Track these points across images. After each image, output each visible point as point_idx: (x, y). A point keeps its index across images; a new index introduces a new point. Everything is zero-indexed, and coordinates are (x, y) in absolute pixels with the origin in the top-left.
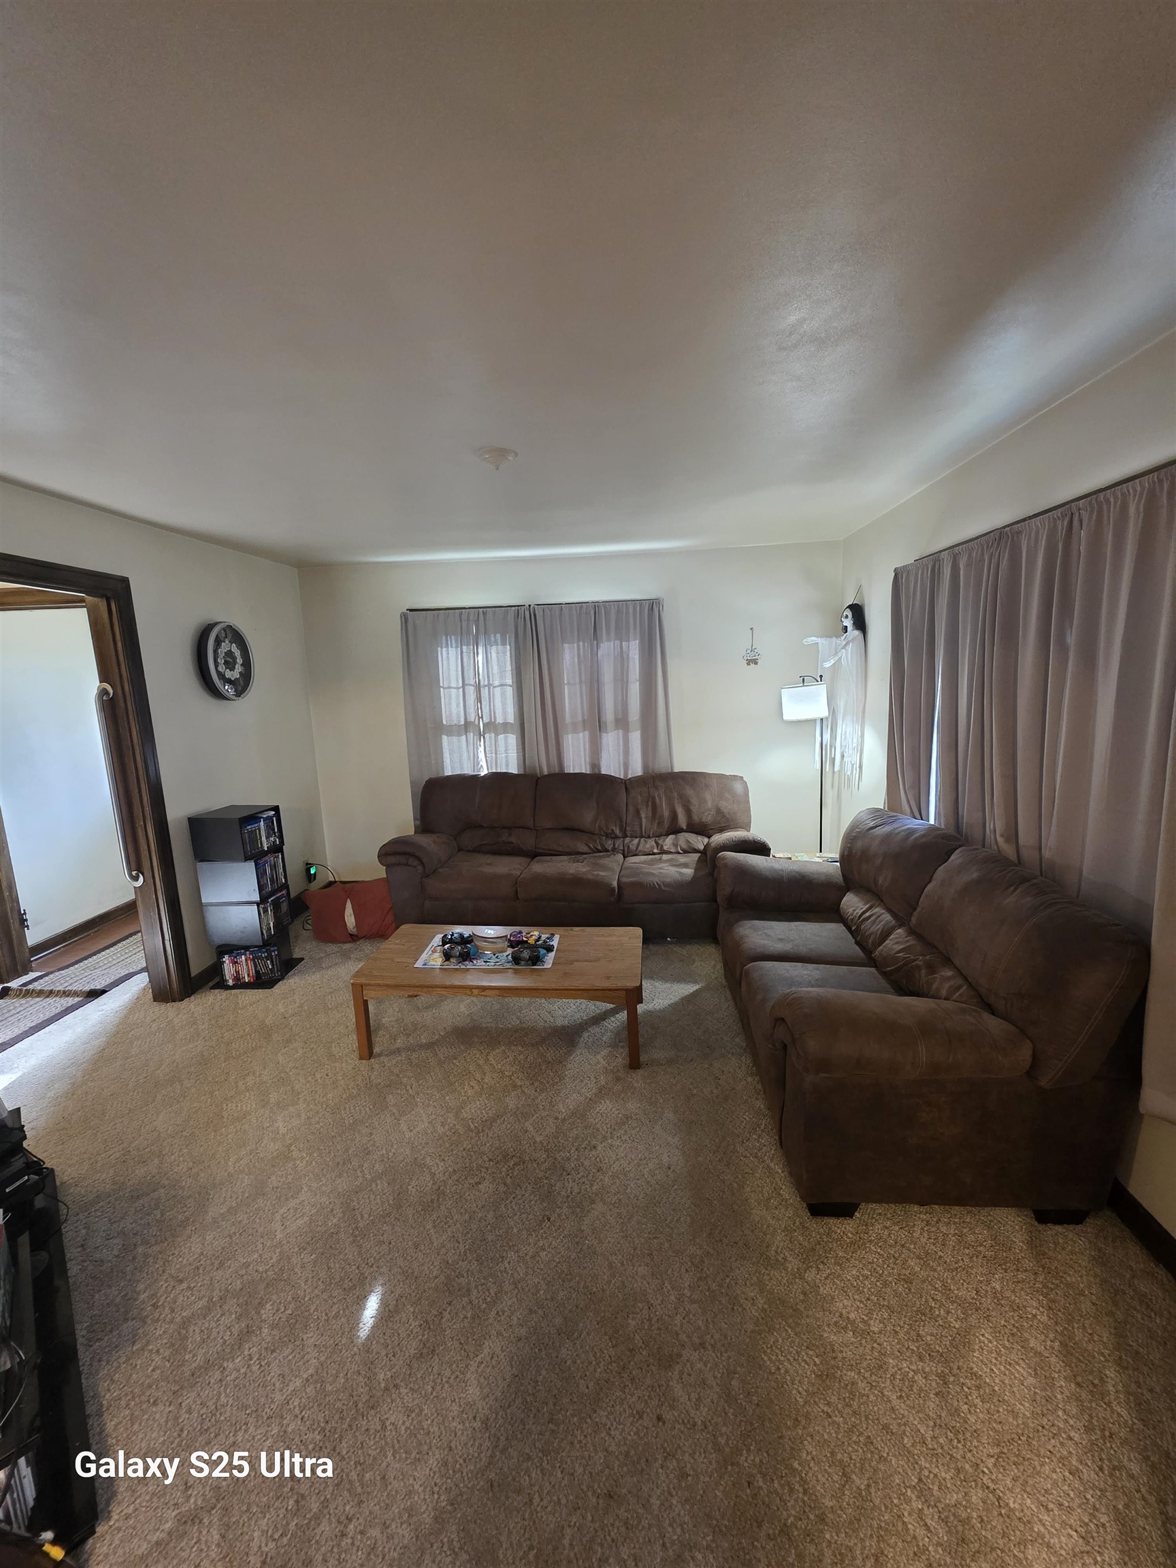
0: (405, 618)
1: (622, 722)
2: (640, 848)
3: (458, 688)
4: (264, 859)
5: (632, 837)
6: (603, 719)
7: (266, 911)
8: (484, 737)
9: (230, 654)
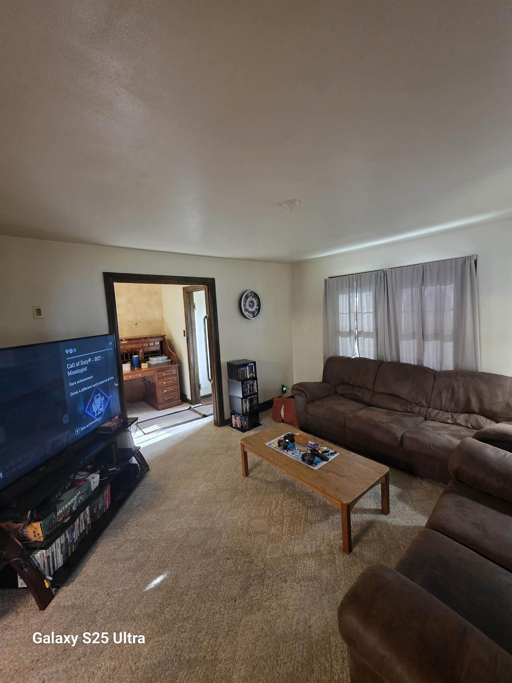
0: (326, 281)
1: (438, 335)
2: (438, 417)
3: (346, 314)
4: (247, 382)
5: (434, 408)
6: (425, 333)
7: (246, 402)
8: (358, 339)
9: (252, 302)
